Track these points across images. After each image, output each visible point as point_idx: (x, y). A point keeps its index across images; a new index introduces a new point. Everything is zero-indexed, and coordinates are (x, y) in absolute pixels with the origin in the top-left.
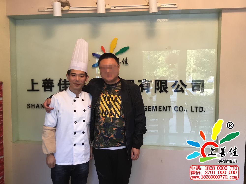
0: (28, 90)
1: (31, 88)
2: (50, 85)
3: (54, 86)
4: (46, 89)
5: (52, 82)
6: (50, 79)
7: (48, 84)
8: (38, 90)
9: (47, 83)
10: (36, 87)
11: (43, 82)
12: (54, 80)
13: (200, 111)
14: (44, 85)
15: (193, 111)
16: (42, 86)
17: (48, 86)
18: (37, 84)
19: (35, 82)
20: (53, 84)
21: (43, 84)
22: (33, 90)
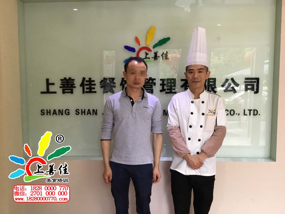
0: (42, 93)
1: (45, 90)
2: (70, 86)
3: (75, 87)
4: (66, 91)
5: (73, 82)
6: (70, 78)
7: (68, 84)
8: (55, 93)
9: (66, 83)
10: (52, 88)
11: (62, 82)
12: (75, 80)
13: (254, 115)
14: (62, 86)
15: (247, 115)
16: (60, 87)
17: (68, 87)
18: (53, 84)
19: (50, 82)
20: (74, 84)
21: (61, 84)
22: (48, 92)
